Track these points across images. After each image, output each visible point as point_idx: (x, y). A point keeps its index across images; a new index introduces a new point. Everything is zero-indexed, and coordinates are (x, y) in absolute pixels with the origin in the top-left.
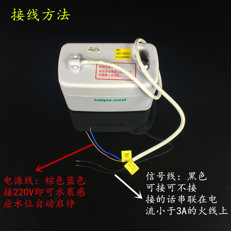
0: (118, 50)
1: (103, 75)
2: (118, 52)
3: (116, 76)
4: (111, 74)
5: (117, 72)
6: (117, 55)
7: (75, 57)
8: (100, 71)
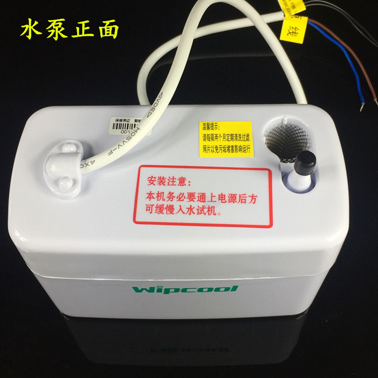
0: (208, 126)
1: (160, 209)
2: (210, 132)
3: (206, 210)
4: (186, 204)
5: (208, 198)
6: (207, 143)
7: (67, 149)
8: (150, 195)
